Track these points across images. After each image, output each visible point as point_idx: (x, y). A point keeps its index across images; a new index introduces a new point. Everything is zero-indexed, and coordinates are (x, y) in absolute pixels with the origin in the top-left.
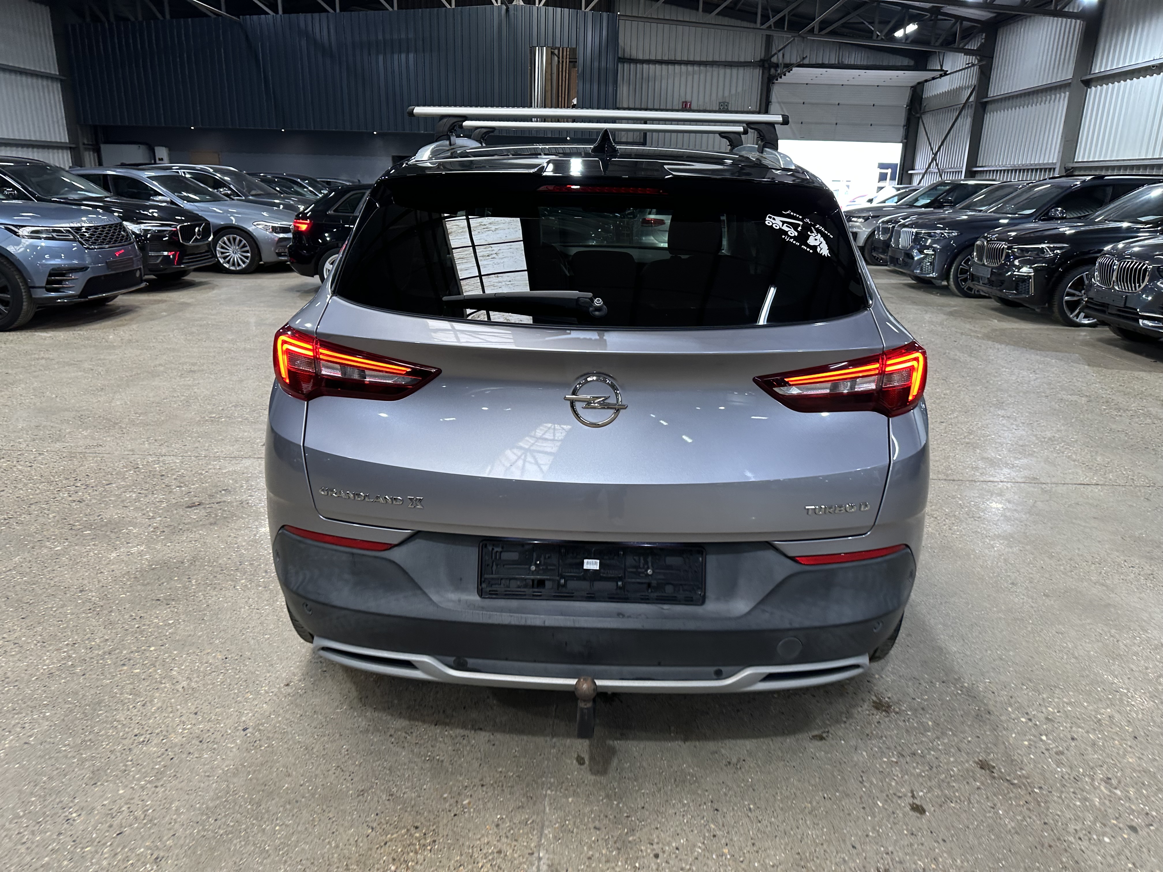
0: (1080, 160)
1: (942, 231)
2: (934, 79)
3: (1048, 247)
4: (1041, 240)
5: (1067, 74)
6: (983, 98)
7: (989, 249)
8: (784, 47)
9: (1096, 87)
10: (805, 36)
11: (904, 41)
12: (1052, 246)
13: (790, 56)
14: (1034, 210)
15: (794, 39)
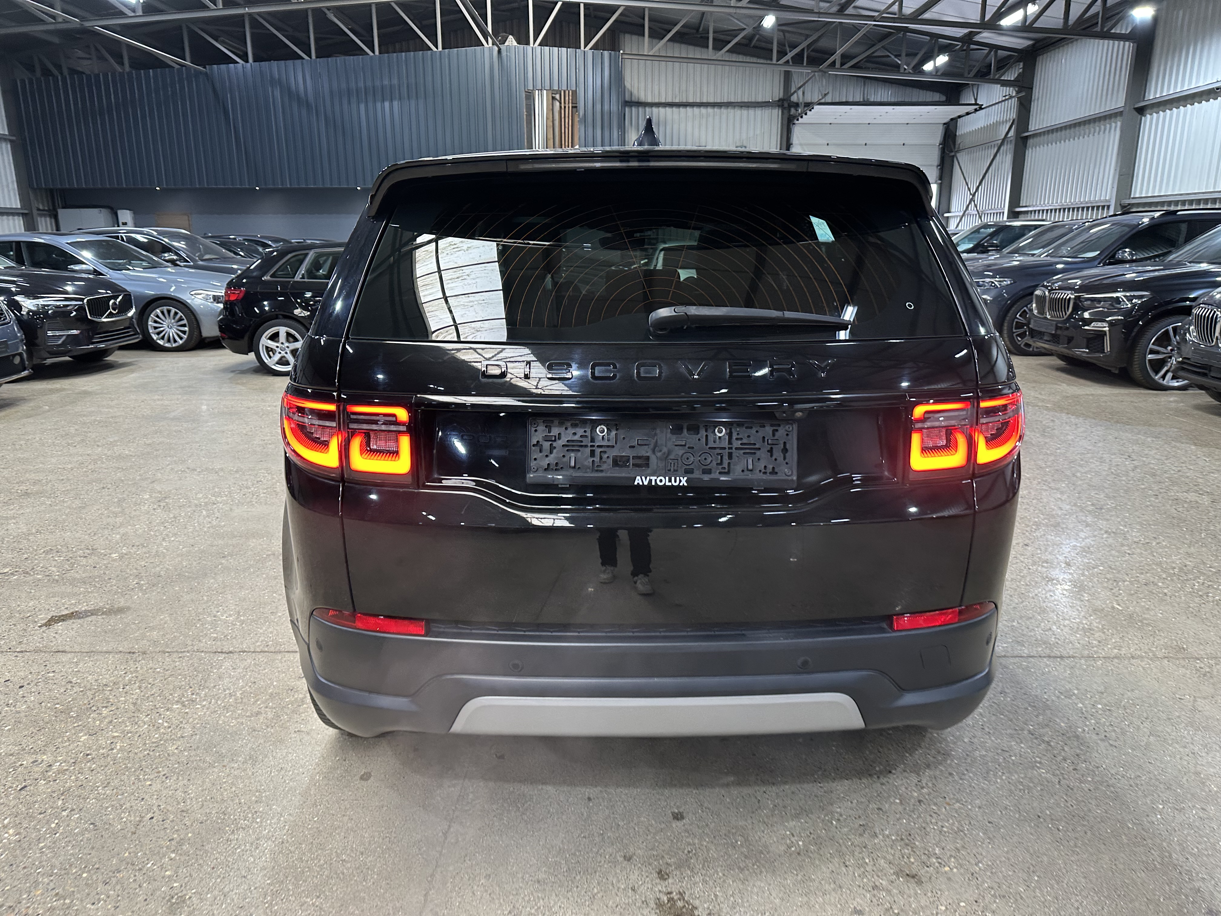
0: (1137, 196)
1: (992, 280)
2: (968, 114)
3: (1125, 296)
4: (1113, 288)
5: (1118, 101)
6: (1024, 132)
7: (1051, 300)
8: (804, 84)
9: (1151, 114)
10: (826, 70)
11: (934, 73)
12: (1128, 294)
13: (811, 94)
14: (1099, 252)
15: (814, 75)
